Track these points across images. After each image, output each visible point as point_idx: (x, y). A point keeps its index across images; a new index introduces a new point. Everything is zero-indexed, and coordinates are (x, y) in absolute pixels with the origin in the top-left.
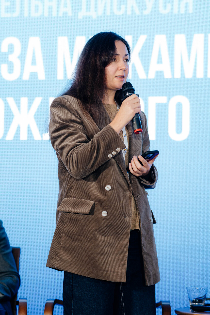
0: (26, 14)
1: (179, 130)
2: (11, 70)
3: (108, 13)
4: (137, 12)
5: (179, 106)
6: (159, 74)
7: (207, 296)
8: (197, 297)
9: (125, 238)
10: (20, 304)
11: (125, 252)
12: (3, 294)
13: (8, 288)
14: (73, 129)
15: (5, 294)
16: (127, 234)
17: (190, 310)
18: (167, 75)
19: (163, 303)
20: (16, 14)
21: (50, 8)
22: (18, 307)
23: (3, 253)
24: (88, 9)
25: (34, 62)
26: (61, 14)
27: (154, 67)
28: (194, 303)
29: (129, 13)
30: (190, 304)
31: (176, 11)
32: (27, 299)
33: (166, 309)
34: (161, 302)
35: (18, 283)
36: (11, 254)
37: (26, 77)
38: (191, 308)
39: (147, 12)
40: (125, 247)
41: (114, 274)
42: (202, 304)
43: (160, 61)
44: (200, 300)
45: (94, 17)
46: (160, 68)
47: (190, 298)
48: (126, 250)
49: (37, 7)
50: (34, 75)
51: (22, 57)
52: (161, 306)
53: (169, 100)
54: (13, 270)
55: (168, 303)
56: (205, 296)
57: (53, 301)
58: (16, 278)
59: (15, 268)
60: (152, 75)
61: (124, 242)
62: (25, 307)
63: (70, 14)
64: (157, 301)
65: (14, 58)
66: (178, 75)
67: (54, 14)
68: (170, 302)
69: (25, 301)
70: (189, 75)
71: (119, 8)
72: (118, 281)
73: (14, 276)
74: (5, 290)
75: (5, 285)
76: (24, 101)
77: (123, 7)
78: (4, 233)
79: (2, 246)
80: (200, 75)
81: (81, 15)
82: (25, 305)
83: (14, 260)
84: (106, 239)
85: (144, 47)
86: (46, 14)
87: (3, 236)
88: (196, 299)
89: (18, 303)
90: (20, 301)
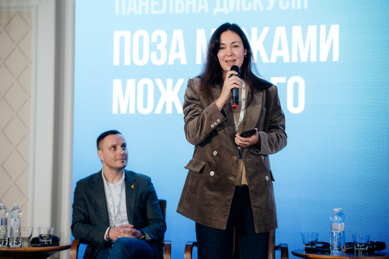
0: (171, 12)
1: (296, 105)
2: (159, 57)
3: (238, 9)
4: (262, 8)
5: (296, 85)
6: (280, 59)
7: (318, 241)
8: (310, 241)
9: (230, 194)
10: (165, 245)
11: (229, 206)
12: (151, 237)
13: (155, 232)
14: (194, 105)
15: (153, 237)
16: (232, 191)
17: (304, 252)
18: (286, 60)
19: (281, 246)
20: (163, 11)
21: (191, 6)
22: (164, 248)
23: (152, 204)
24: (222, 7)
25: (177, 51)
26: (199, 11)
27: (275, 53)
28: (308, 246)
29: (255, 9)
30: (304, 246)
31: (293, 7)
32: (171, 241)
33: (284, 251)
34: (280, 244)
35: (164, 228)
36: (159, 205)
37: (171, 62)
38: (305, 250)
39: (269, 8)
40: (229, 201)
41: (217, 222)
42: (314, 247)
43: (280, 48)
44: (312, 243)
45: (226, 13)
46: (280, 53)
47: (304, 242)
48: (230, 204)
49: (180, 5)
50: (177, 61)
51: (168, 47)
52: (280, 249)
53: (287, 80)
54: (160, 218)
55: (286, 246)
56: (317, 240)
57: (192, 244)
58: (162, 224)
59: (162, 215)
60: (273, 60)
61: (228, 197)
62: (169, 248)
63: (207, 10)
64: (277, 244)
65: (161, 47)
66: (295, 60)
67: (194, 11)
68: (287, 245)
69: (169, 243)
70: (304, 59)
71: (247, 6)
72: (219, 228)
73: (160, 222)
74: (153, 234)
75: (153, 229)
76: (170, 82)
77: (250, 4)
78: (153, 188)
79: (151, 198)
80: (313, 59)
81: (215, 11)
82: (170, 246)
83: (160, 210)
84: (214, 194)
85: (267, 37)
86: (187, 11)
87: (152, 190)
88: (309, 243)
89: (164, 245)
90: (165, 243)
